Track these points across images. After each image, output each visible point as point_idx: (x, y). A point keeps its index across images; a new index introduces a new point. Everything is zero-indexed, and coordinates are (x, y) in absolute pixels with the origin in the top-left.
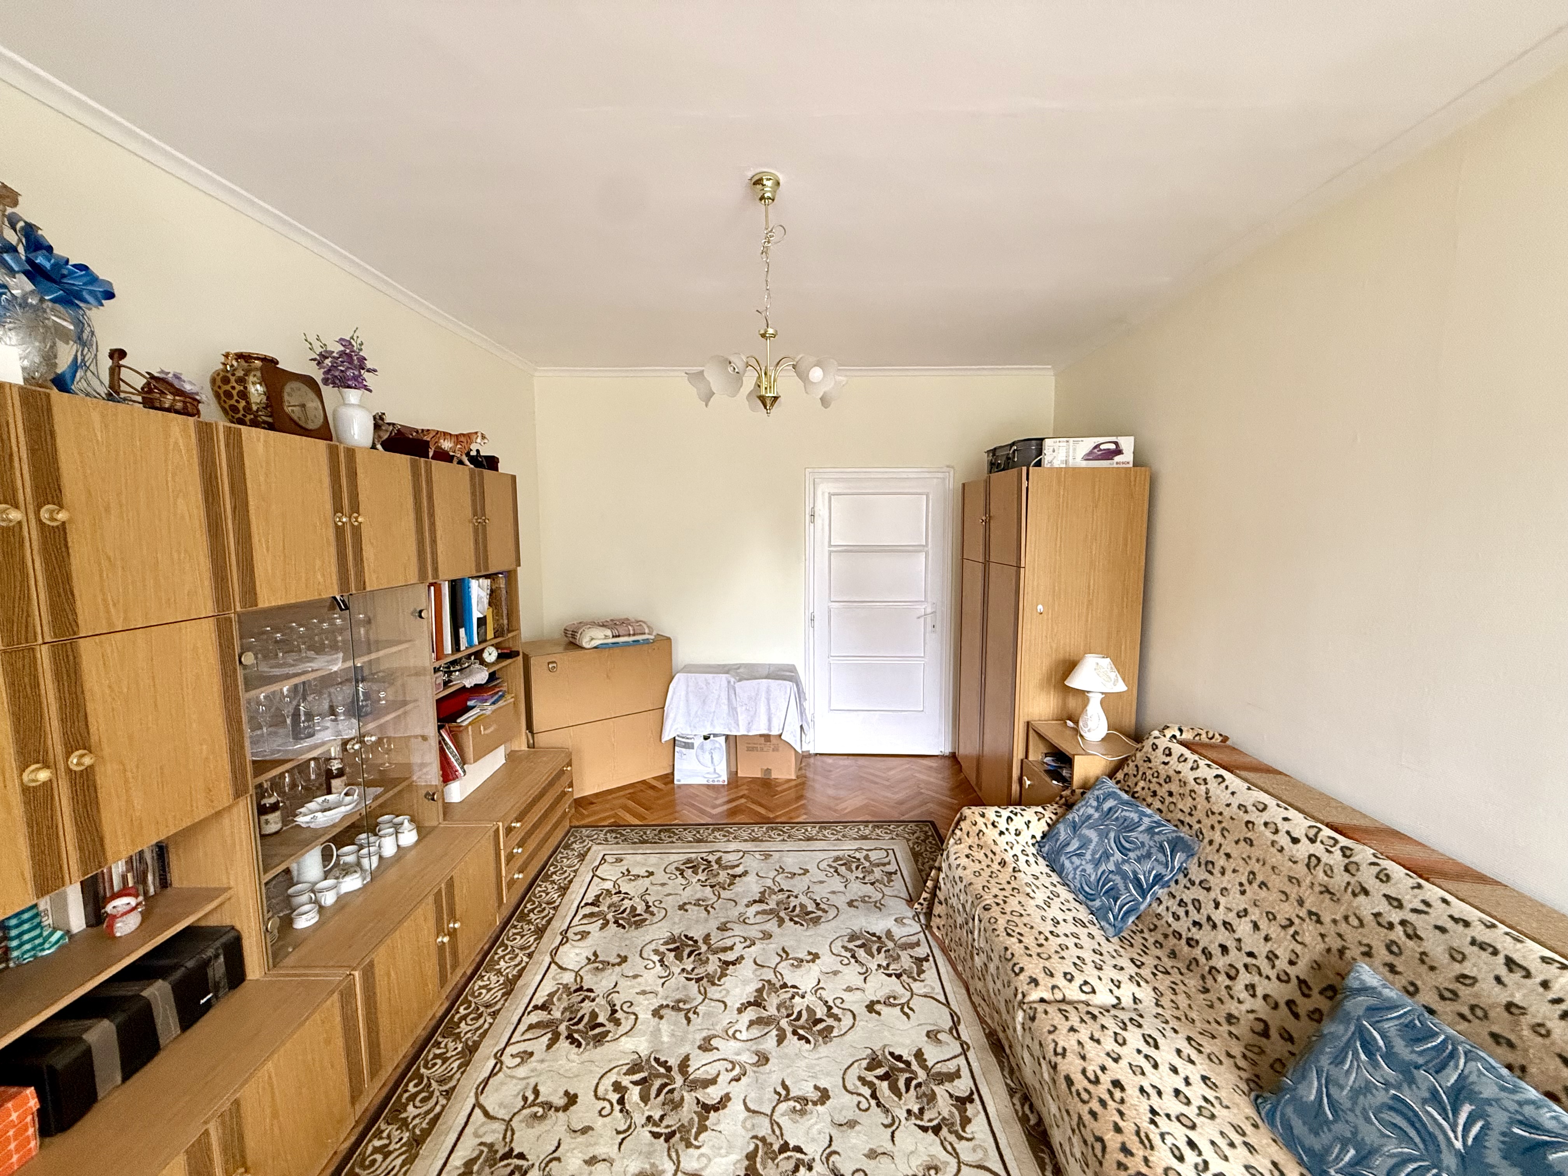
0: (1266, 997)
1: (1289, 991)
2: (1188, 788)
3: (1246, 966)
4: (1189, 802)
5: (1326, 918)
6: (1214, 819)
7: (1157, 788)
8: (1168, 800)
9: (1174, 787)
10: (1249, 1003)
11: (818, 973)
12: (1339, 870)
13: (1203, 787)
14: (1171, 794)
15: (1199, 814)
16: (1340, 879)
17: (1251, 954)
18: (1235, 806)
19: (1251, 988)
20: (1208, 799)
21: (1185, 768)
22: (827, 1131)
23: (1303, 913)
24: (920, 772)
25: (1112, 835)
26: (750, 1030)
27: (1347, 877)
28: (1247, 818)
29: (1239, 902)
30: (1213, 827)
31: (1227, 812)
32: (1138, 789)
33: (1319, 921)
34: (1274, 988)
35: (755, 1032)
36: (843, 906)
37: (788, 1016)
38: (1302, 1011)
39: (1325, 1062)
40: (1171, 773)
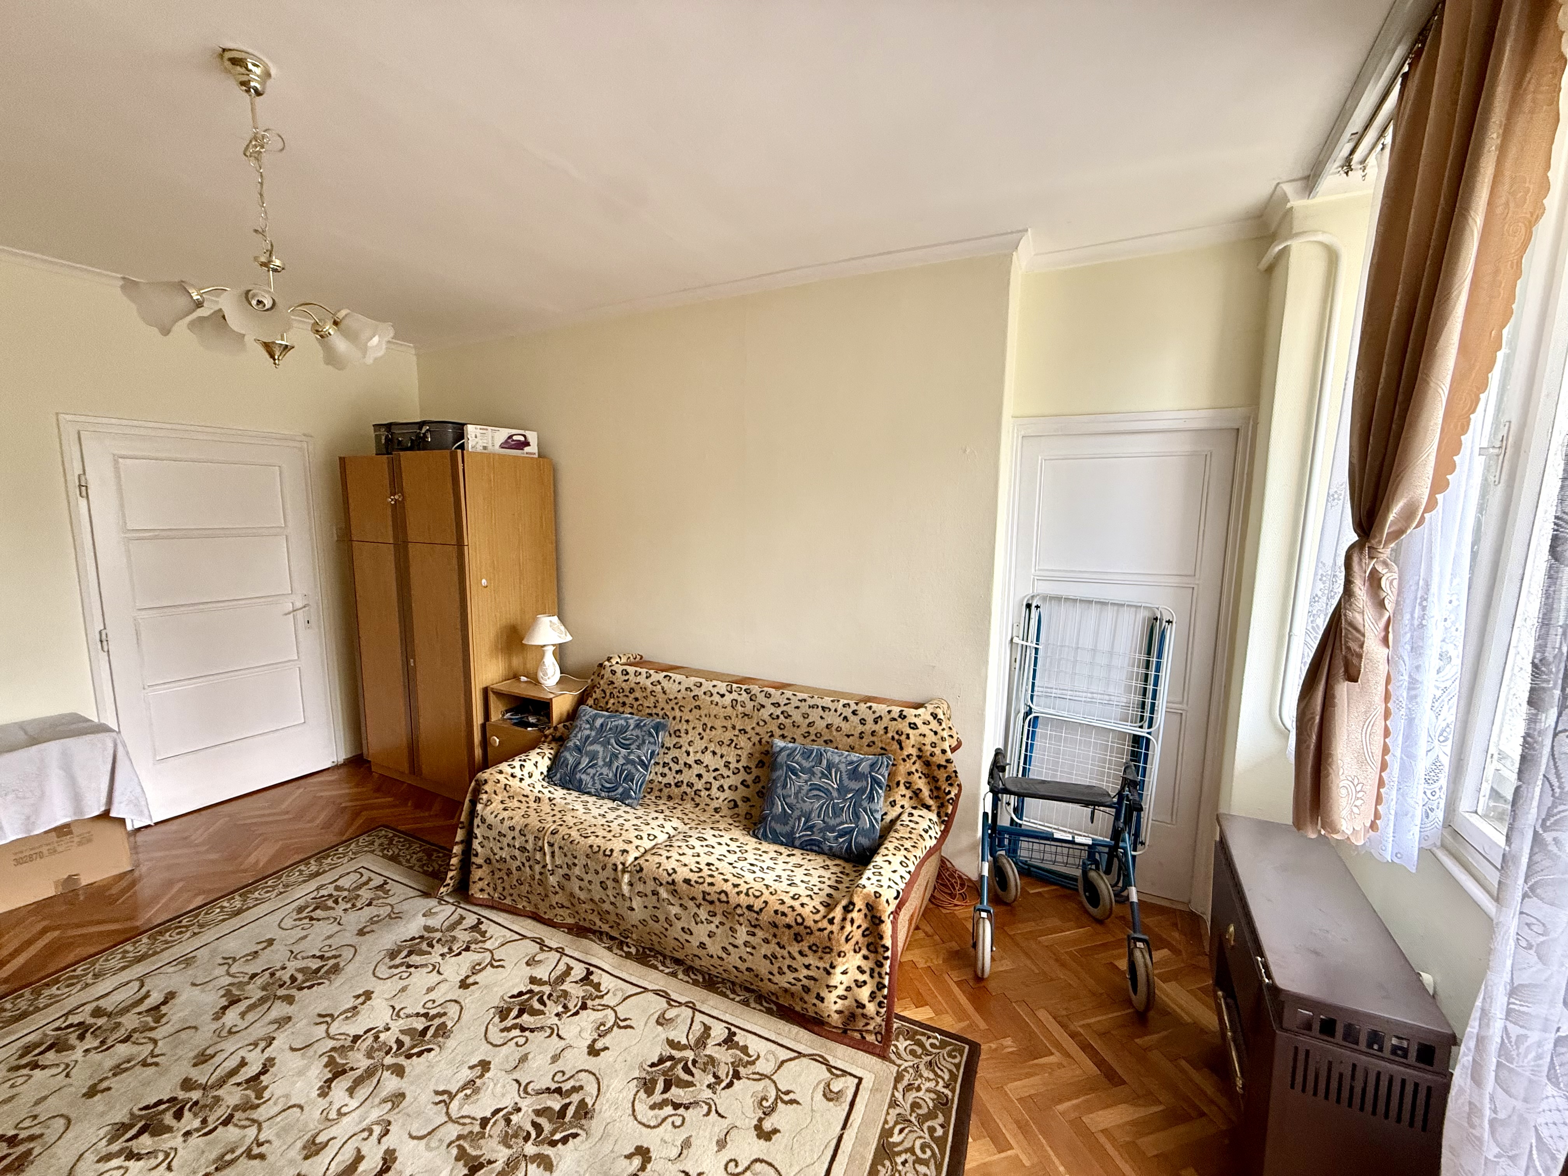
0: (730, 788)
1: (742, 775)
2: (649, 690)
3: (715, 778)
4: (652, 699)
5: (748, 729)
6: (672, 704)
7: (625, 699)
8: (636, 704)
10: (723, 796)
11: (385, 1003)
12: (747, 701)
13: (659, 687)
14: (637, 699)
15: (662, 704)
16: (750, 705)
17: (716, 770)
18: (683, 690)
19: (721, 788)
20: (664, 692)
21: (642, 679)
22: (509, 1080)
23: (737, 733)
24: (321, 791)
25: (613, 741)
26: (356, 1095)
27: (752, 703)
28: (693, 694)
29: (699, 745)
30: (673, 709)
31: (679, 696)
32: (610, 705)
33: (746, 732)
34: (735, 780)
35: (363, 1092)
36: (355, 940)
37: (387, 1053)
38: (750, 782)
39: (779, 791)
40: (633, 685)
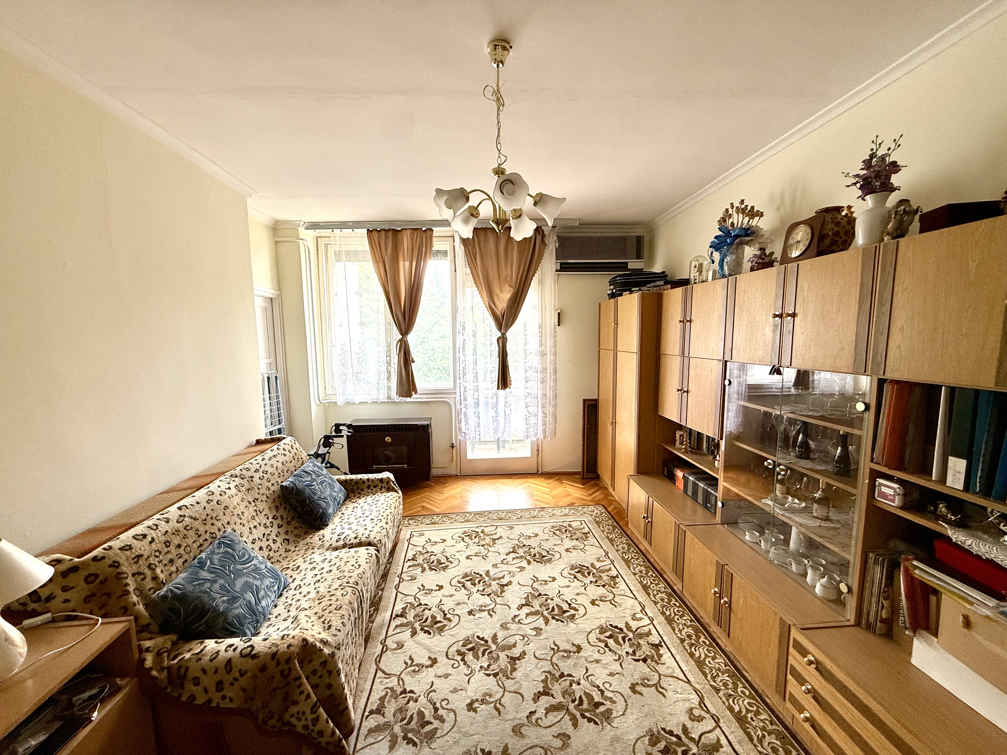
0: (277, 536)
1: (276, 523)
2: (182, 529)
3: (267, 540)
4: (191, 533)
5: (257, 496)
6: (209, 521)
7: (169, 556)
8: (181, 551)
9: (176, 540)
10: (278, 544)
12: (242, 482)
13: (186, 519)
14: (179, 546)
15: (202, 529)
17: (264, 534)
18: (206, 505)
19: (274, 541)
20: (195, 519)
21: (164, 527)
23: (253, 504)
26: (514, 641)
27: (245, 480)
29: (245, 530)
30: (213, 524)
31: (208, 511)
34: (275, 530)
35: (512, 640)
37: (491, 652)
